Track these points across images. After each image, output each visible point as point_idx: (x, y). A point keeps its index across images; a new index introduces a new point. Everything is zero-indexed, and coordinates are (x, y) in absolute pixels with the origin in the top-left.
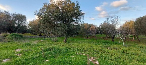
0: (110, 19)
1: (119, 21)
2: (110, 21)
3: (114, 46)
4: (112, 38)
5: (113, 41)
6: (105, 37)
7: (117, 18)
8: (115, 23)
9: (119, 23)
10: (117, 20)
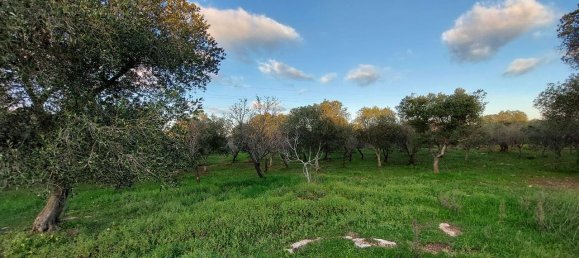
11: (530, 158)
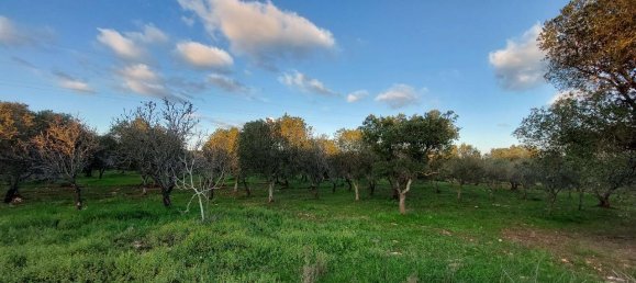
0: (161, 107)
1: (195, 123)
2: (161, 116)
3: (165, 228)
4: (164, 189)
5: (166, 205)
6: (138, 186)
7: (189, 111)
8: (181, 126)
9: (193, 130)
10: (187, 117)
11: (535, 200)
